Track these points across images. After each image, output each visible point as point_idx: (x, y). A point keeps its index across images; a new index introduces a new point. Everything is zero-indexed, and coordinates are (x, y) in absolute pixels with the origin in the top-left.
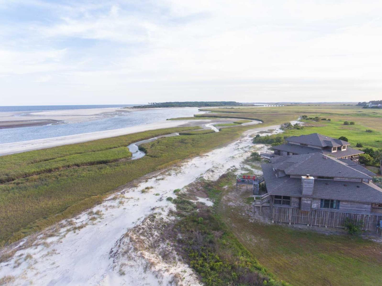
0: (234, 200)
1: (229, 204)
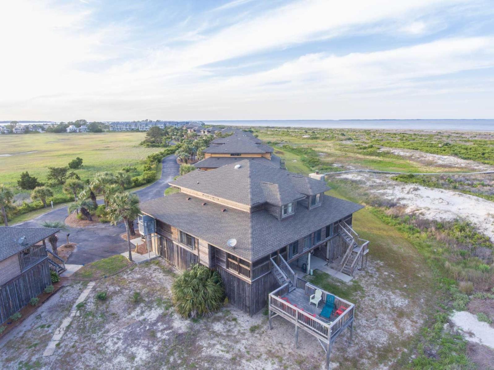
0: (383, 309)
1: (406, 302)
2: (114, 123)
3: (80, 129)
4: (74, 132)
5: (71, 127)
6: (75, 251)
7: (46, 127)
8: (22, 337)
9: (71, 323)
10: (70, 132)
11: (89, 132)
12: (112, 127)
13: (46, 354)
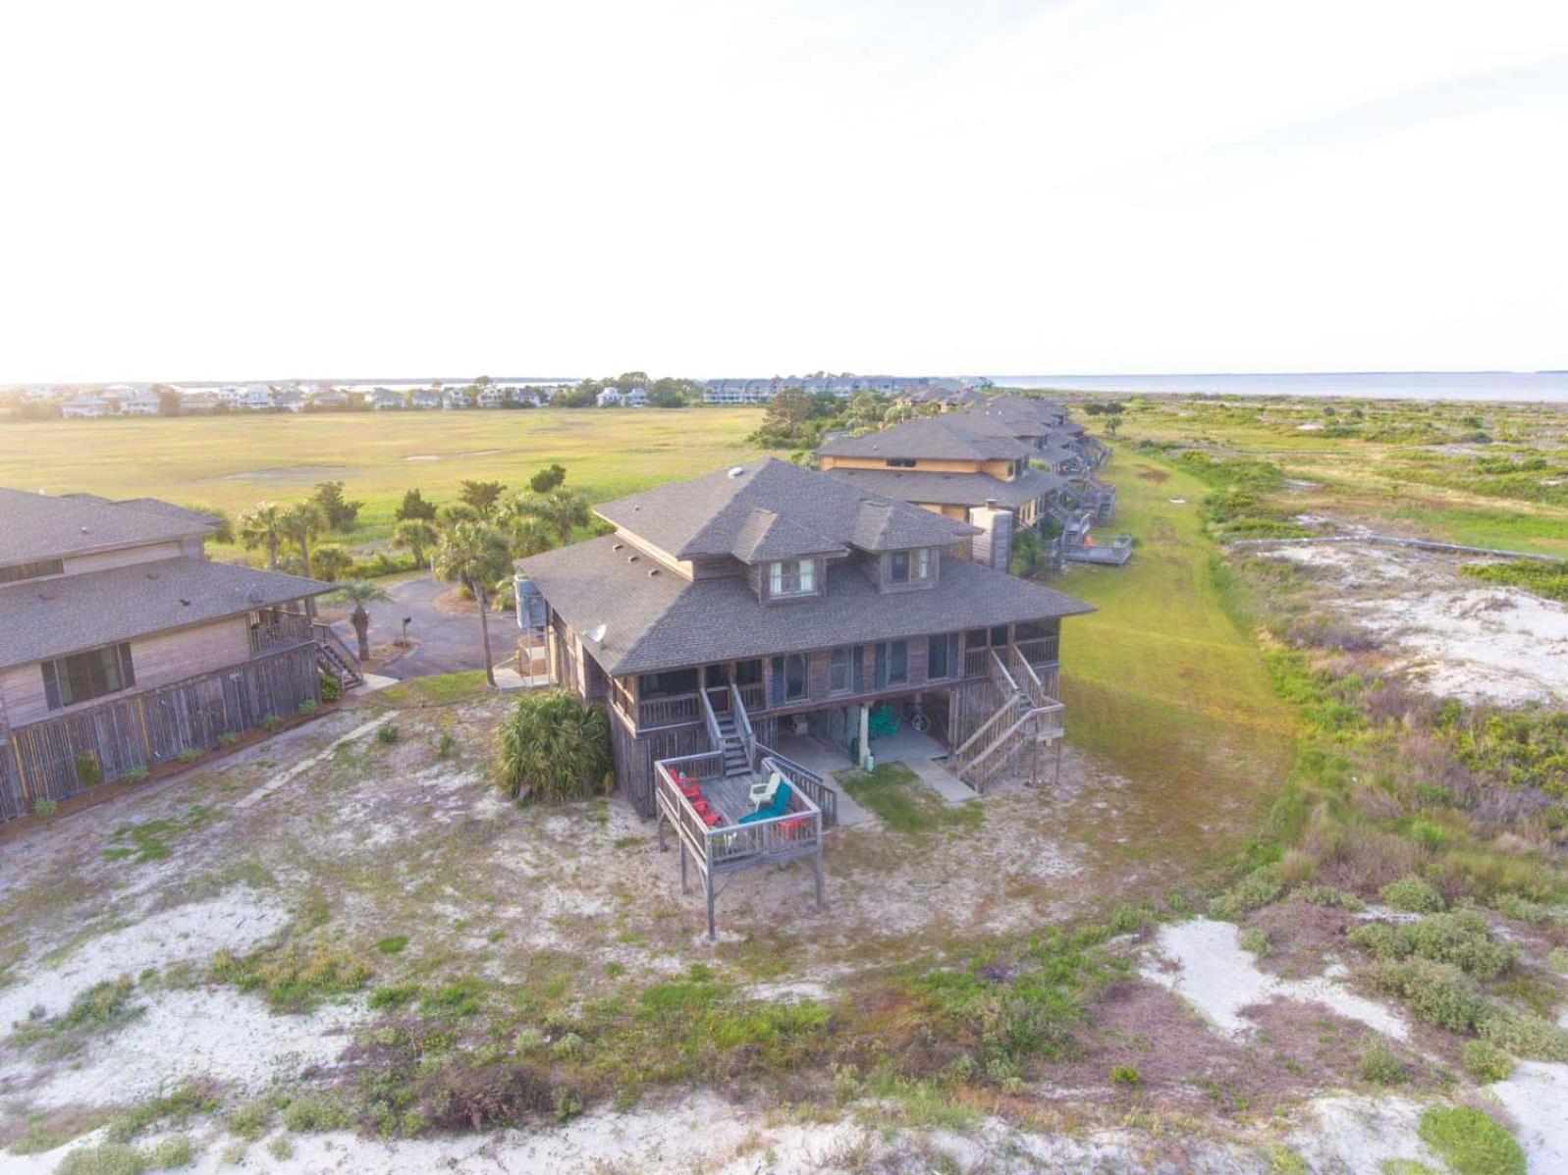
0: (989, 871)
2: (711, 382)
3: (630, 398)
4: (612, 404)
5: (607, 391)
6: (409, 654)
7: (551, 393)
8: (222, 773)
9: (310, 768)
10: (604, 407)
11: (649, 405)
12: (709, 391)
13: (241, 804)
